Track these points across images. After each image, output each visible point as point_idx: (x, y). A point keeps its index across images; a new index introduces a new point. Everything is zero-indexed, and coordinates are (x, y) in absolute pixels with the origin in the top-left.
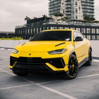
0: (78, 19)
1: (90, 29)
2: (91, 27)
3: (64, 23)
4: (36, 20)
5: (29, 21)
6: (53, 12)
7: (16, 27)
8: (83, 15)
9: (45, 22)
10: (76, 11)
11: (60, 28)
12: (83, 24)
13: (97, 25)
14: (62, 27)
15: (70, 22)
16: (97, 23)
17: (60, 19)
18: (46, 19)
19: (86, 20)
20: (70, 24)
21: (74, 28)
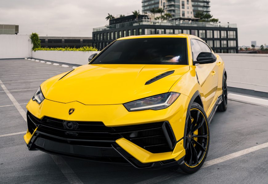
0: (186, 17)
1: (204, 31)
2: (206, 29)
3: (165, 23)
4: (123, 19)
5: (113, 21)
6: (148, 8)
7: (94, 29)
8: (194, 11)
9: (136, 22)
10: (183, 5)
11: (159, 31)
12: (194, 24)
13: (215, 26)
14: (162, 29)
15: (174, 21)
16: (215, 23)
17: (160, 17)
18: (138, 17)
19: (199, 17)
20: (175, 25)
21: (180, 31)
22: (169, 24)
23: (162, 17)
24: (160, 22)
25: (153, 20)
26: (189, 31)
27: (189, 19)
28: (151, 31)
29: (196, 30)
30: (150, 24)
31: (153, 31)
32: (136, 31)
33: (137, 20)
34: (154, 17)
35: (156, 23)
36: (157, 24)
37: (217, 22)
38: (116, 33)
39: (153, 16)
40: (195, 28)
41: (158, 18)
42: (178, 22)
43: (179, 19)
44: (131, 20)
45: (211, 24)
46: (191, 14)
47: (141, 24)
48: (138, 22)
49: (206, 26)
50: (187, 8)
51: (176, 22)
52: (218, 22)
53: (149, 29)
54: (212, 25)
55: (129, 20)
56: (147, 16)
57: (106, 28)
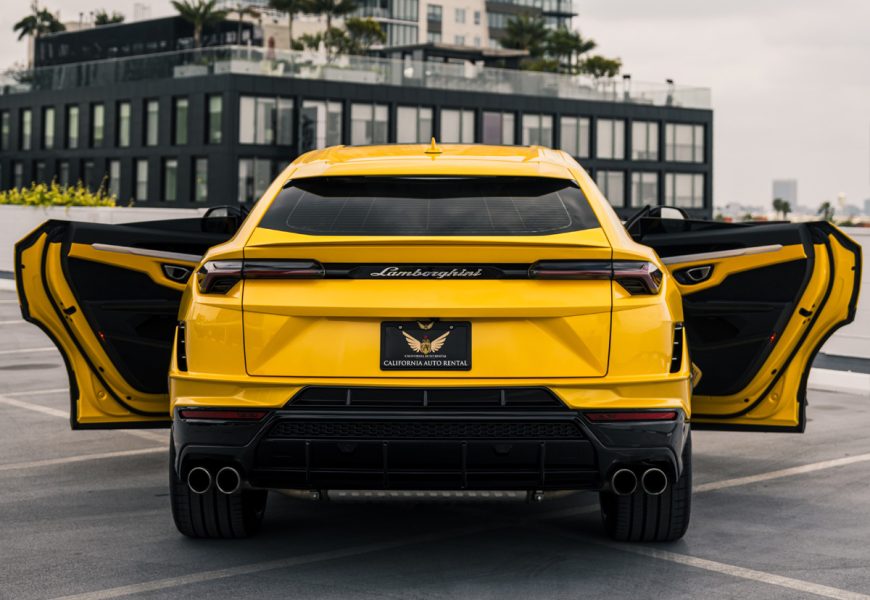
0: (447, 39)
1: (547, 122)
2: (557, 109)
3: (344, 69)
4: (109, 35)
5: (56, 45)
8: (490, 7)
9: (188, 59)
11: (315, 110)
12: (497, 82)
13: (605, 93)
14: (334, 100)
15: (396, 61)
16: (605, 78)
17: (319, 38)
18: (203, 33)
19: (518, 46)
20: (397, 82)
21: (426, 114)
22: (371, 77)
23: (334, 37)
24: (320, 64)
25: (284, 52)
26: (468, 118)
27: (474, 56)
28: (274, 113)
29: (508, 111)
30: (270, 72)
31: (284, 110)
32: (190, 108)
33: (194, 45)
34: (286, 36)
35: (297, 68)
36: (305, 74)
37: (611, 75)
38: (74, 112)
39: (282, 28)
40: (500, 103)
41: (314, 43)
42: (413, 66)
43: (419, 54)
44: (163, 44)
45: (581, 86)
46: (477, 23)
47: (219, 68)
48: (205, 59)
49: (556, 92)
51: (403, 68)
52: (618, 78)
53: (262, 100)
54: (587, 88)
55: (154, 46)
56: (249, 27)
57: (12, 82)
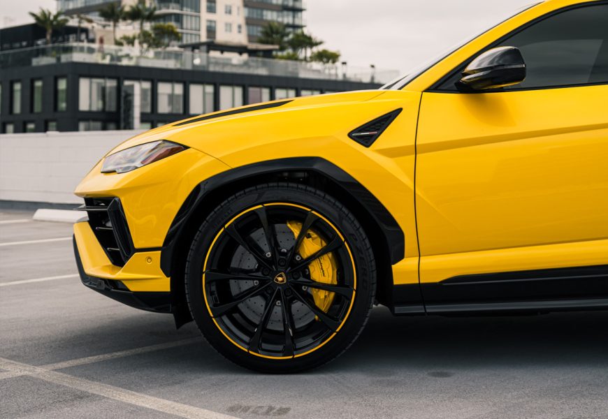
2: (298, 85)
8: (249, 22)
11: (132, 87)
12: (257, 67)
13: (330, 75)
14: (145, 79)
15: (188, 53)
16: (330, 64)
17: (135, 37)
18: (52, 36)
19: (272, 43)
20: (188, 67)
21: (210, 89)
22: (171, 64)
23: (145, 37)
24: (136, 55)
25: (110, 47)
26: (239, 91)
27: (240, 50)
28: (104, 89)
29: (265, 87)
30: (100, 61)
31: (111, 87)
32: (44, 86)
33: (46, 43)
34: (111, 36)
35: (119, 59)
36: (125, 62)
37: (334, 62)
39: (109, 32)
40: (259, 82)
41: (130, 41)
42: (200, 57)
43: (204, 48)
44: (24, 44)
45: (316, 70)
46: (240, 32)
47: (65, 58)
48: (54, 53)
49: (297, 74)
50: (226, 12)
51: (193, 58)
52: (338, 64)
53: (95, 81)
54: (318, 71)
55: (17, 45)
56: (85, 31)
